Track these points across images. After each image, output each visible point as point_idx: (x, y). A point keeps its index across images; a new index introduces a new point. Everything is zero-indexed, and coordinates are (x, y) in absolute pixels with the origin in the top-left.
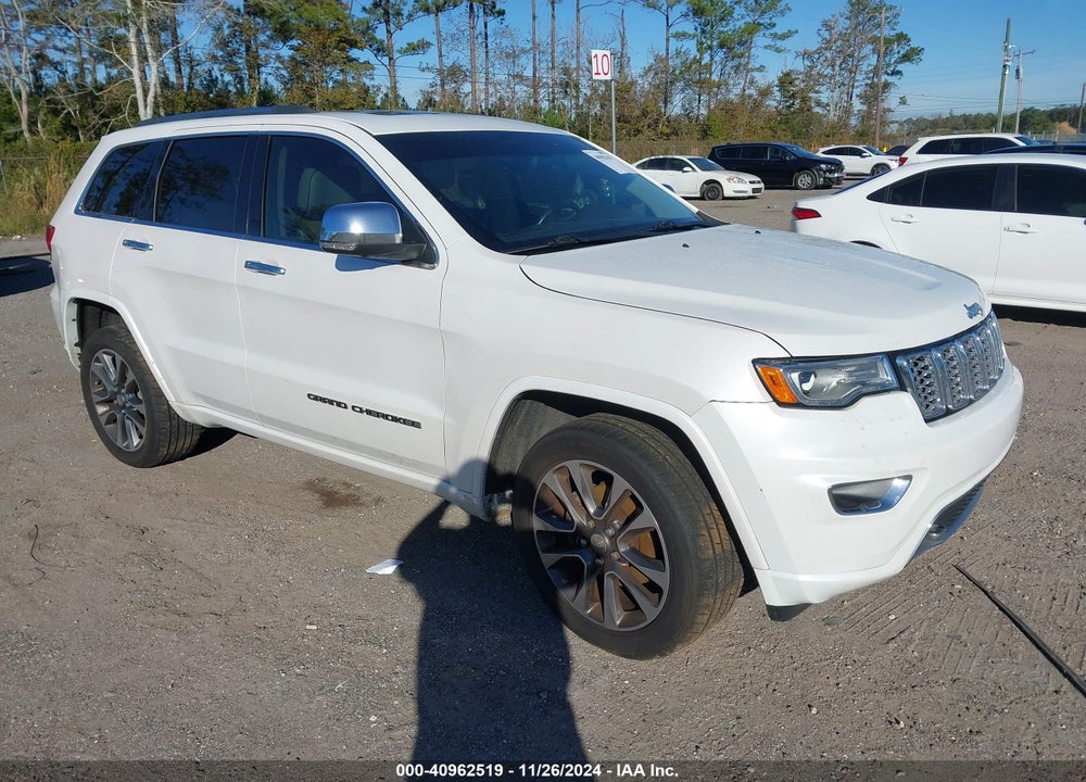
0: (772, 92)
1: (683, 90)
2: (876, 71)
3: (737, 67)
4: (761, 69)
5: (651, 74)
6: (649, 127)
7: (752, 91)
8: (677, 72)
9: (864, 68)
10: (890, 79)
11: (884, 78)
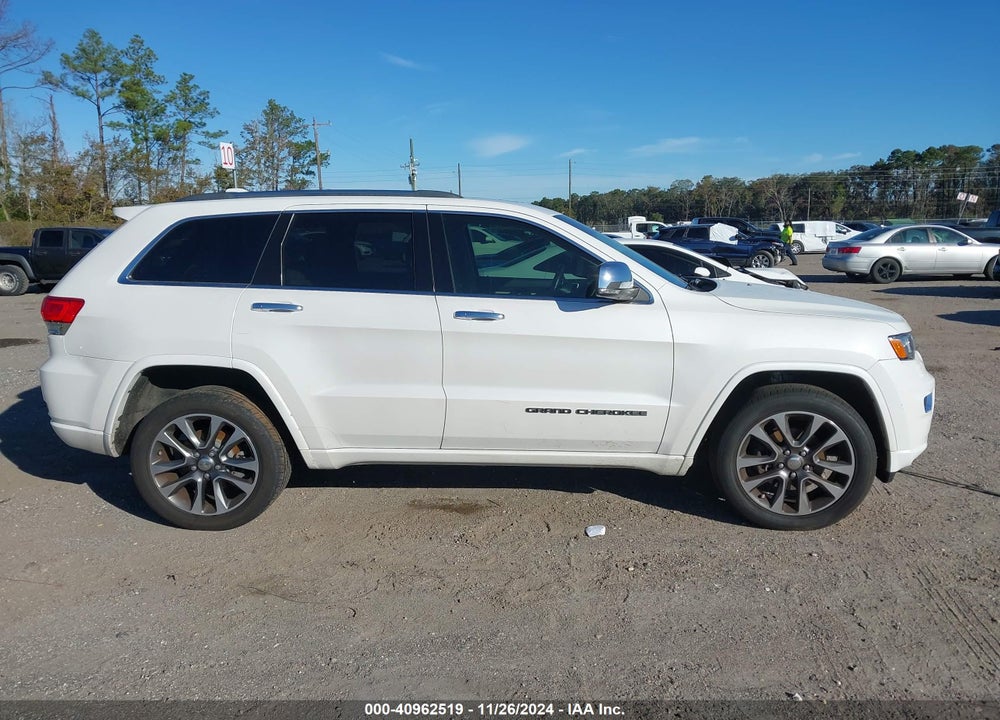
0: (210, 183)
1: (125, 177)
2: (294, 171)
3: (174, 159)
4: (197, 161)
5: (88, 160)
6: (93, 210)
7: (190, 181)
8: (118, 159)
9: (286, 167)
10: (307, 178)
11: (300, 176)
